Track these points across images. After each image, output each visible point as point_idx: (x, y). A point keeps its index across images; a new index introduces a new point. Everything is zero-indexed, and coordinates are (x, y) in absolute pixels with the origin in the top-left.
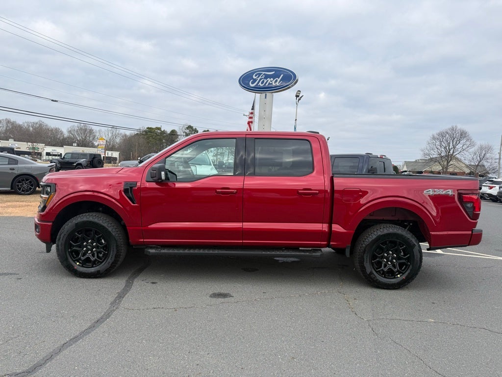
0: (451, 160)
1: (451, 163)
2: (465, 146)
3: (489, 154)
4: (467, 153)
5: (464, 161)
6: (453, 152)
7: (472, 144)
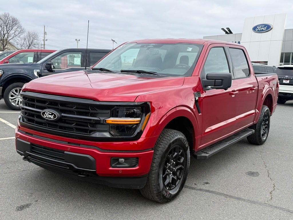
0: (6, 44)
1: (6, 47)
2: (17, 33)
3: (36, 40)
4: (19, 38)
5: (16, 46)
6: (8, 37)
7: (22, 31)
